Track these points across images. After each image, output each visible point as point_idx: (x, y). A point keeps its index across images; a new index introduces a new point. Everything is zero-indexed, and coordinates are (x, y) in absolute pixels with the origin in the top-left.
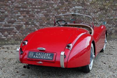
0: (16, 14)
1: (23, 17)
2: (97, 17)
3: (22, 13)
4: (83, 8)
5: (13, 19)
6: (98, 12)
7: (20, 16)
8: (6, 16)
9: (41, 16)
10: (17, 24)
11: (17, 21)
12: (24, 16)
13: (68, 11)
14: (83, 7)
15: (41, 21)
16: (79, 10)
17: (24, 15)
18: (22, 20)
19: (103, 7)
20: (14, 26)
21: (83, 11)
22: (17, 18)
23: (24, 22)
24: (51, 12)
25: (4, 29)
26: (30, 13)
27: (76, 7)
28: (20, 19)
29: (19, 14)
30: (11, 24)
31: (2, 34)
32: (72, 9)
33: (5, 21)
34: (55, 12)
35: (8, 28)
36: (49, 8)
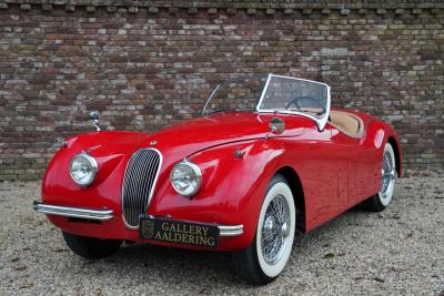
0: (115, 82)
1: (134, 90)
2: (412, 83)
3: (131, 76)
4: (353, 53)
5: (103, 97)
6: (416, 64)
7: (125, 87)
8: (82, 87)
9: (195, 87)
10: (115, 113)
11: (114, 102)
12: (139, 88)
13: (294, 66)
14: (350, 49)
15: (197, 100)
16: (334, 62)
17: (140, 82)
18: (132, 99)
19: (436, 47)
20: (106, 118)
21: (354, 65)
22: (117, 92)
23: (140, 107)
24: (233, 71)
25: (77, 130)
26: (159, 75)
27: (326, 51)
28: (126, 96)
29: (122, 79)
30: (97, 112)
32: (308, 59)
33: (78, 103)
34: (246, 70)
36: (223, 56)
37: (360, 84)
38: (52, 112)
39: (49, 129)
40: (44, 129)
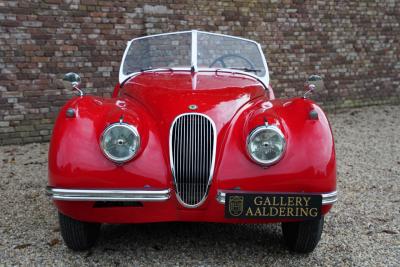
2: (218, 43)
4: (171, 12)
6: (221, 25)
9: (19, 42)
13: (119, 22)
14: (170, 8)
15: (22, 58)
16: (155, 20)
19: (236, 9)
21: (172, 24)
24: (60, 25)
27: (148, 8)
32: (133, 15)
34: (73, 25)
36: (49, 9)
37: (177, 43)
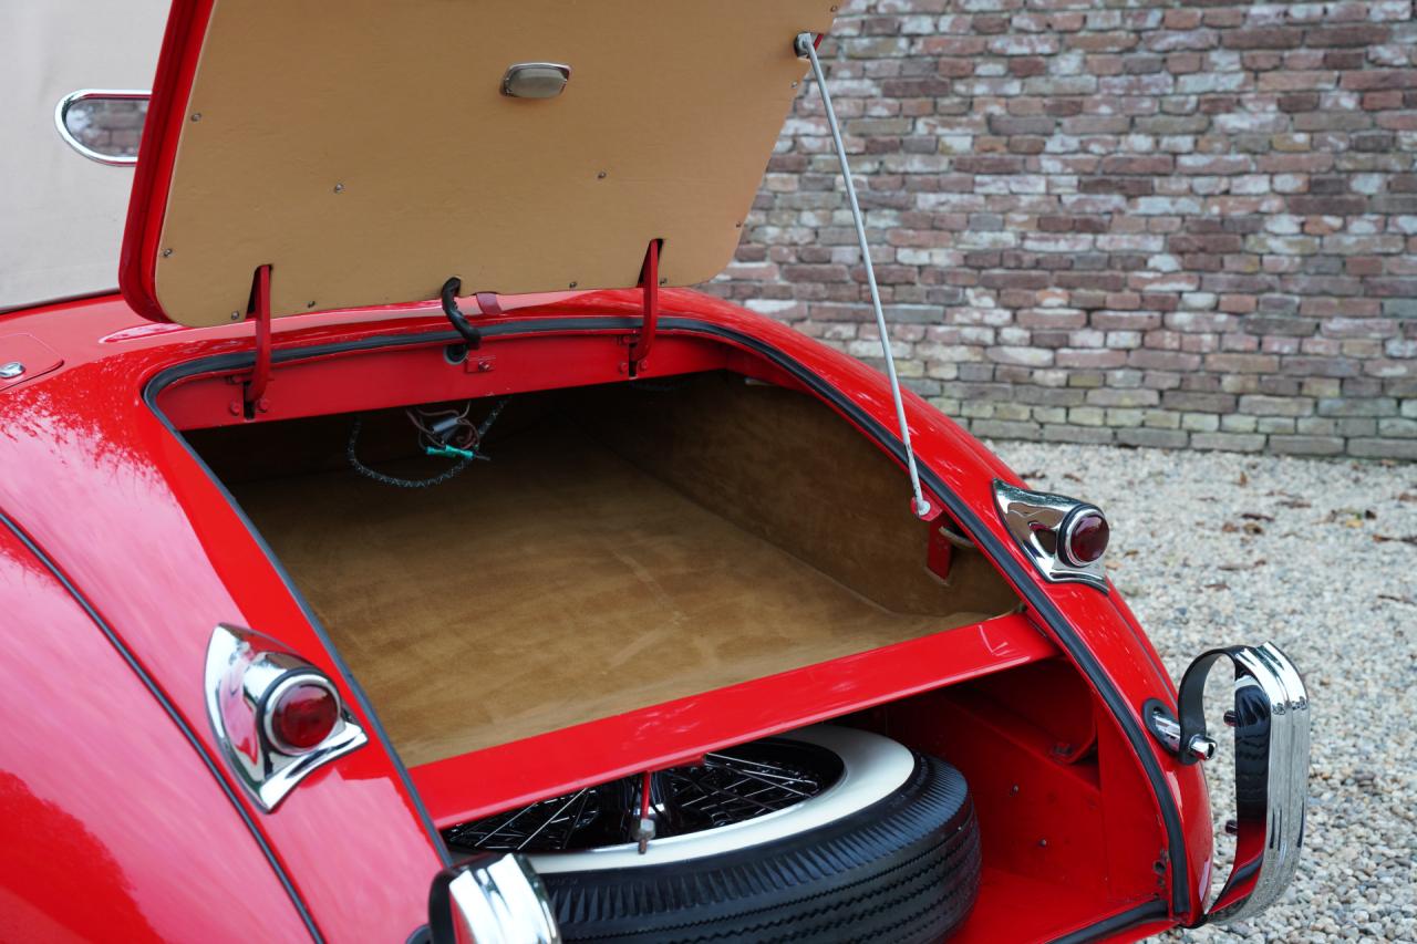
0: (1191, 83)
1: (1271, 113)
3: (1263, 58)
5: (1141, 142)
7: (1232, 103)
8: (1068, 106)
10: (1186, 205)
11: (1186, 161)
12: (1291, 105)
17: (1296, 82)
18: (1261, 151)
20: (1148, 225)
22: (1197, 122)
23: (1288, 183)
25: (1037, 264)
26: (1384, 52)
28: (1233, 139)
29: (1226, 72)
30: (1116, 200)
31: (1007, 315)
33: (1048, 164)
35: (1083, 243)
38: (955, 198)
39: (941, 258)
40: (923, 257)
